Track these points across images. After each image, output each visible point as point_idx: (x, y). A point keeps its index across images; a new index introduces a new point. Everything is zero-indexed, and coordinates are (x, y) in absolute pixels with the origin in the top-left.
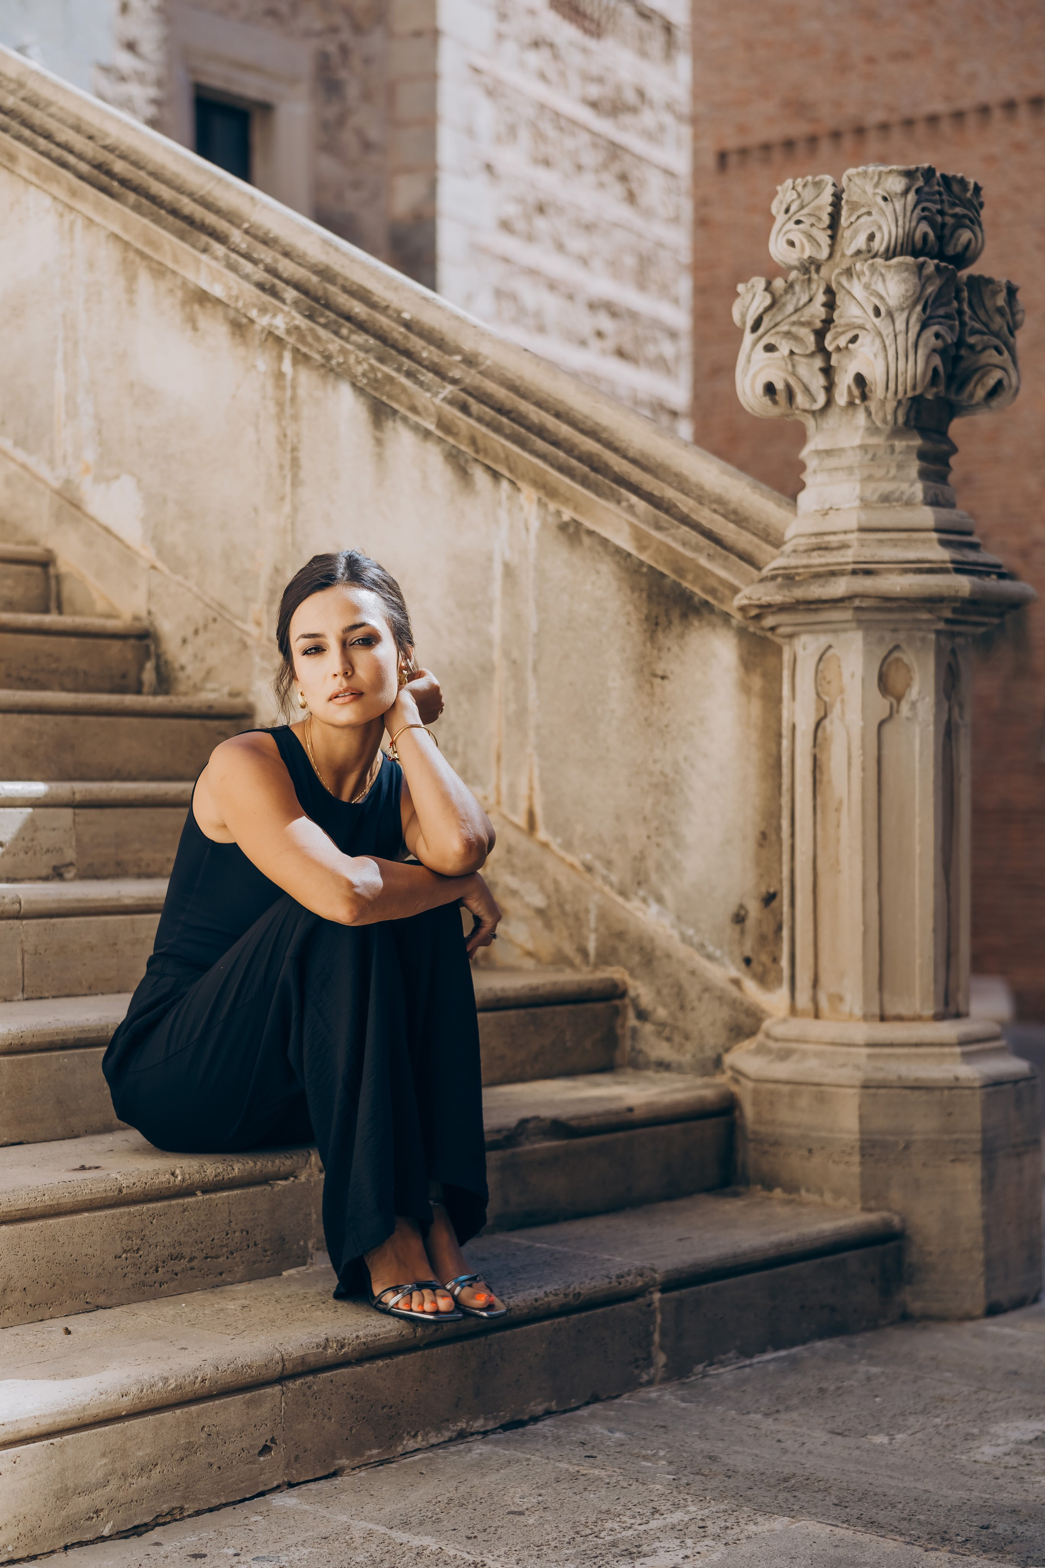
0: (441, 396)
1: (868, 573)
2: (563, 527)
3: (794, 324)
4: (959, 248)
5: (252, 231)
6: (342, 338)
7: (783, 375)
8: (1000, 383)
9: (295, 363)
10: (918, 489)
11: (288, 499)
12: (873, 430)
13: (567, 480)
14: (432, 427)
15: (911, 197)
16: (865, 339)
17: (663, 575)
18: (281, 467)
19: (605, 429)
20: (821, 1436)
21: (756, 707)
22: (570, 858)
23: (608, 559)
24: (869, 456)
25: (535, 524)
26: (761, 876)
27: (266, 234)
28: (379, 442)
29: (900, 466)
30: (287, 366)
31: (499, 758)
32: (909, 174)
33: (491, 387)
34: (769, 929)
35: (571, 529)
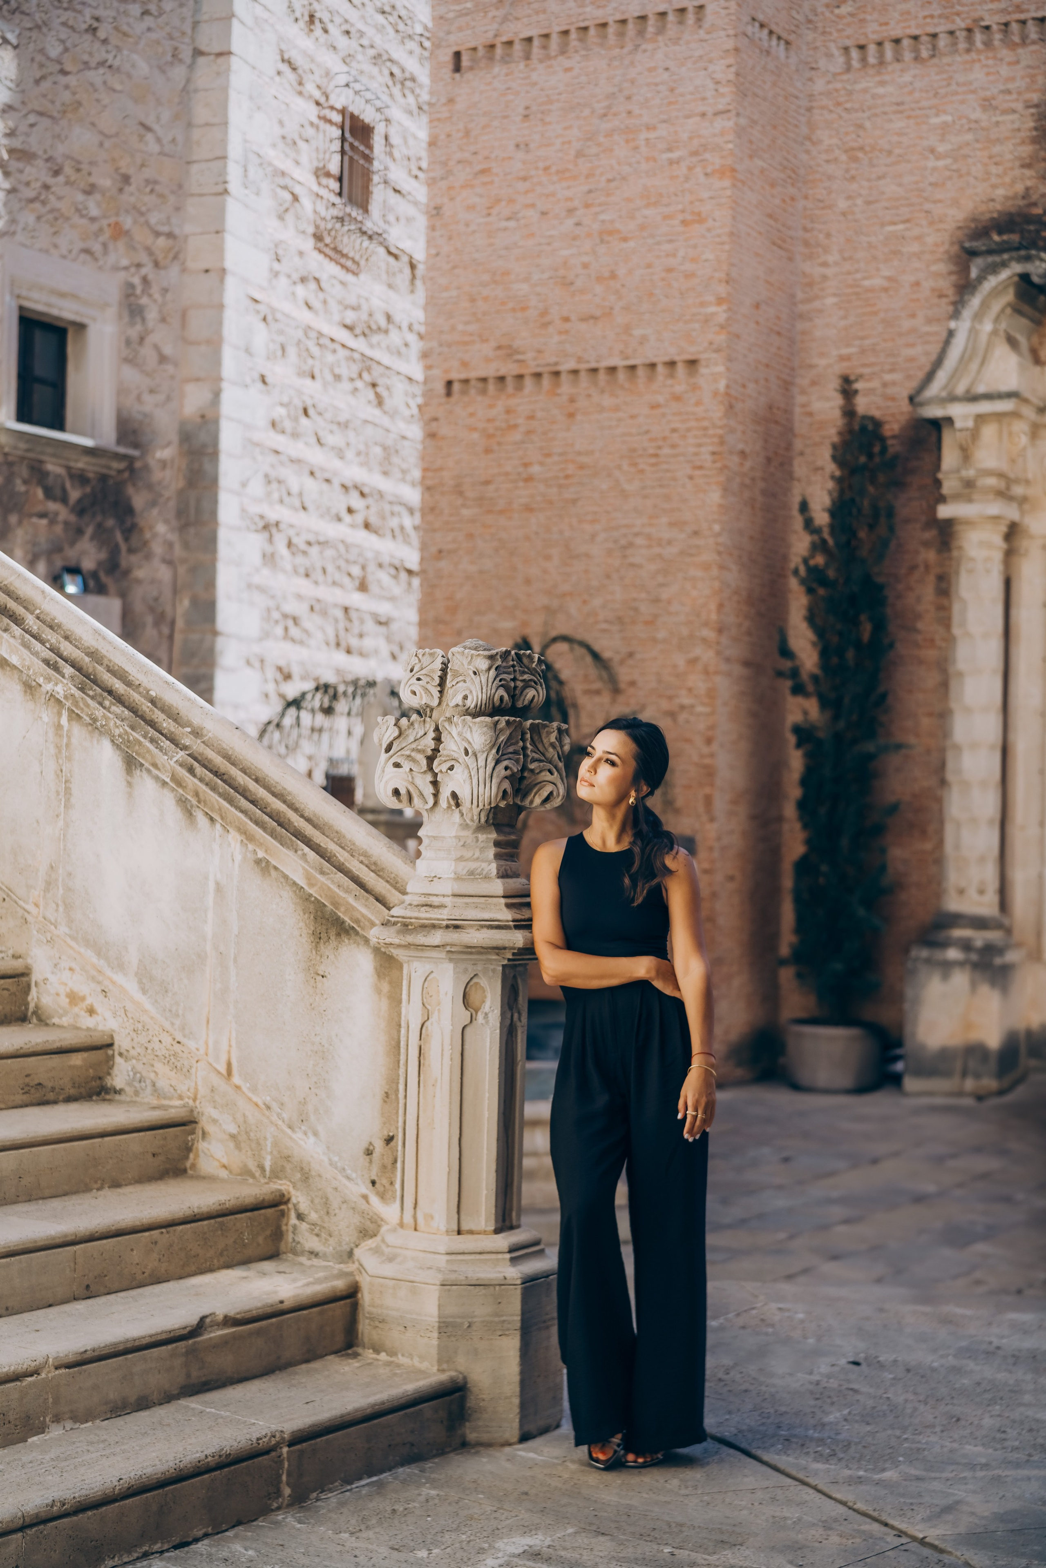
0: (175, 759)
1: (456, 927)
2: (258, 862)
3: (413, 750)
4: (526, 702)
5: (41, 616)
6: (104, 708)
7: (406, 784)
8: (551, 793)
9: (70, 719)
10: (493, 868)
11: (62, 817)
12: (465, 826)
13: (260, 831)
14: (168, 780)
15: (493, 673)
16: (458, 769)
17: (325, 905)
18: (58, 793)
19: (289, 793)
20: (384, 1551)
21: (384, 1004)
22: (255, 1099)
23: (288, 888)
24: (462, 843)
25: (238, 857)
26: (384, 1123)
27: (53, 620)
28: (129, 784)
29: (482, 850)
30: (64, 720)
31: (208, 1022)
32: (492, 658)
33: (211, 754)
34: (388, 1161)
35: (263, 864)
